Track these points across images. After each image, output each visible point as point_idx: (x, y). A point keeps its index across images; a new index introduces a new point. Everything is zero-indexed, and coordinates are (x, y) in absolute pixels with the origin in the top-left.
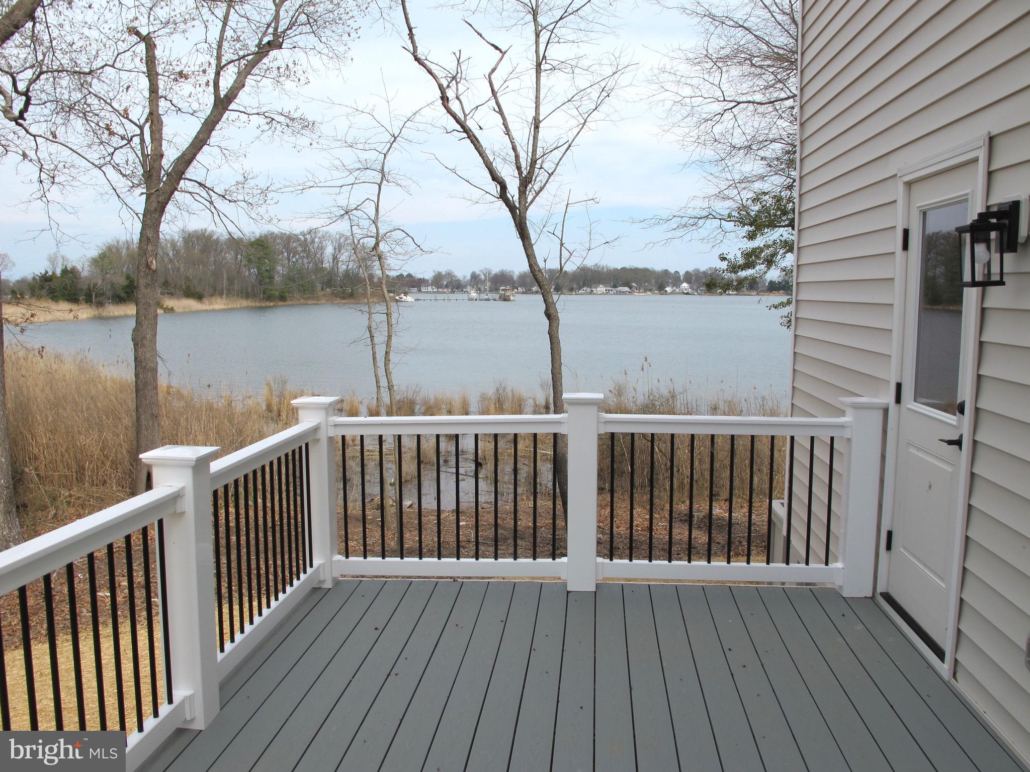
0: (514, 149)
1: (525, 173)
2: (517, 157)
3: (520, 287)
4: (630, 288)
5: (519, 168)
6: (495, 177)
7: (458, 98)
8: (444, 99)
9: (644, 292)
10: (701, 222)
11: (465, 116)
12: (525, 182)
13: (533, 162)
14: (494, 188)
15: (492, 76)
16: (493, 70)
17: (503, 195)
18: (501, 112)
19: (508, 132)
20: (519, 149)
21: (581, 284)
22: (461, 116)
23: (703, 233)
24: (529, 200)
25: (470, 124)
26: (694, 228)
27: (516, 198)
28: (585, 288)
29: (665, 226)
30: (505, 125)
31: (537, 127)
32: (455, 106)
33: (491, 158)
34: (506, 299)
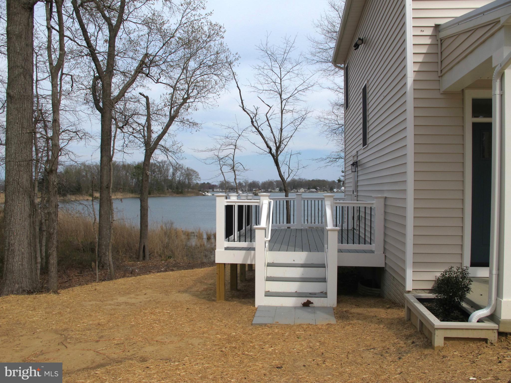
0: (274, 138)
1: (278, 145)
2: (275, 140)
3: (263, 189)
4: (316, 189)
5: (276, 144)
6: (268, 146)
7: (256, 121)
8: (252, 122)
9: (323, 192)
10: (337, 160)
11: (258, 127)
12: (278, 148)
13: (280, 142)
14: (268, 150)
15: (267, 115)
16: (267, 113)
17: (270, 152)
18: (270, 126)
19: (272, 132)
20: (276, 138)
21: (292, 188)
22: (257, 127)
23: (338, 164)
24: (279, 153)
25: (260, 129)
26: (335, 162)
27: (275, 153)
28: (294, 190)
29: (325, 161)
30: (271, 130)
31: (281, 131)
32: (255, 124)
33: (267, 140)
34: (256, 195)
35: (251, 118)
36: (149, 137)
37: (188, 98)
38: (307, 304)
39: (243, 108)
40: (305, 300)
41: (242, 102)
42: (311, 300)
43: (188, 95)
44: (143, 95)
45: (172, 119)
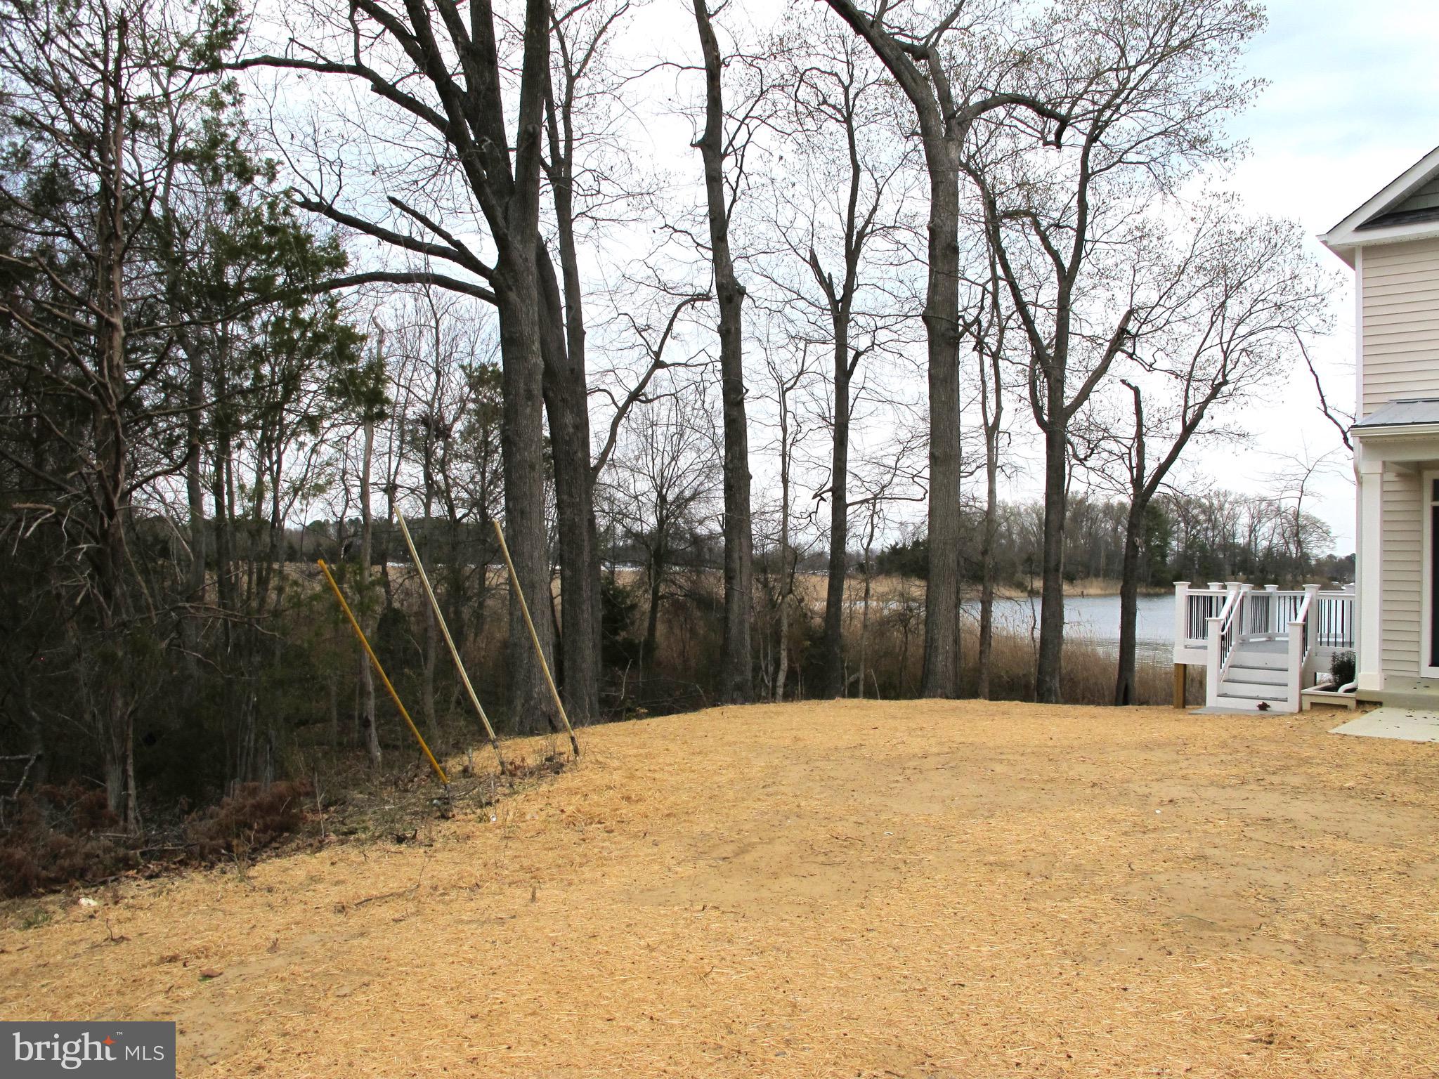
8: (1346, 440)
35: (1343, 432)
36: (1141, 467)
37: (1225, 382)
38: (1263, 707)
39: (1325, 412)
40: (1261, 702)
41: (1323, 401)
42: (1268, 703)
43: (1224, 376)
44: (1129, 385)
45: (1188, 430)
